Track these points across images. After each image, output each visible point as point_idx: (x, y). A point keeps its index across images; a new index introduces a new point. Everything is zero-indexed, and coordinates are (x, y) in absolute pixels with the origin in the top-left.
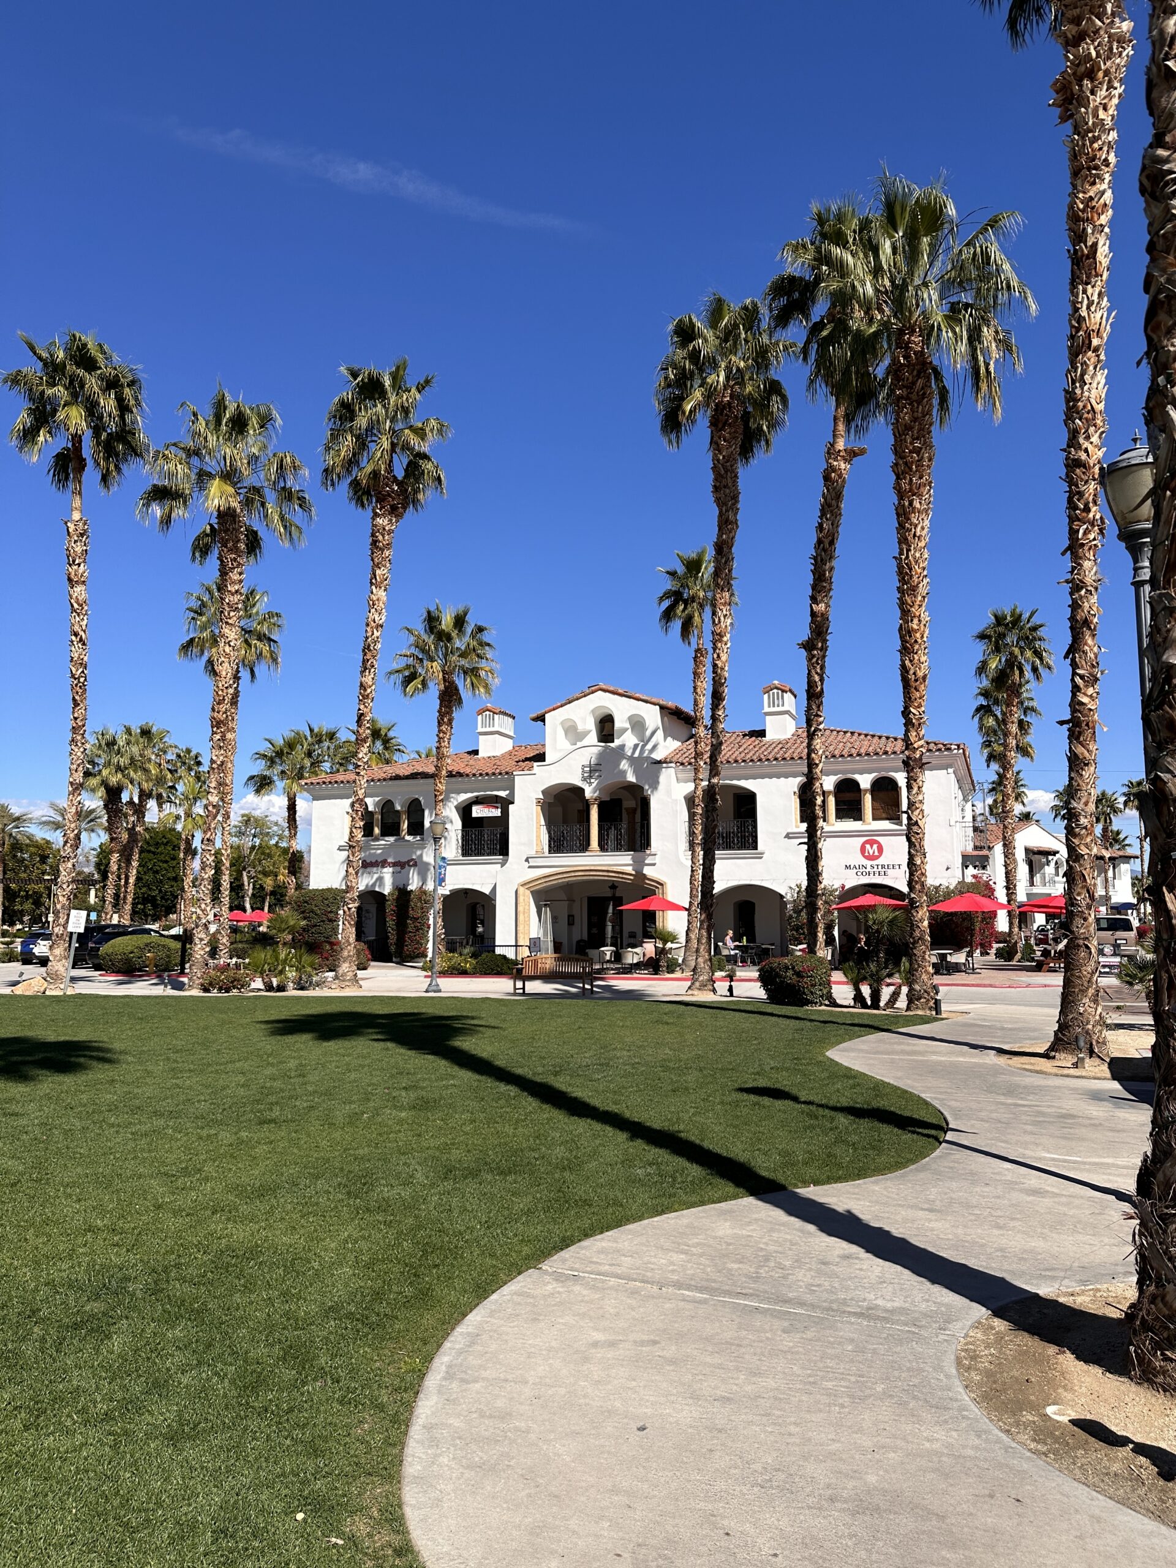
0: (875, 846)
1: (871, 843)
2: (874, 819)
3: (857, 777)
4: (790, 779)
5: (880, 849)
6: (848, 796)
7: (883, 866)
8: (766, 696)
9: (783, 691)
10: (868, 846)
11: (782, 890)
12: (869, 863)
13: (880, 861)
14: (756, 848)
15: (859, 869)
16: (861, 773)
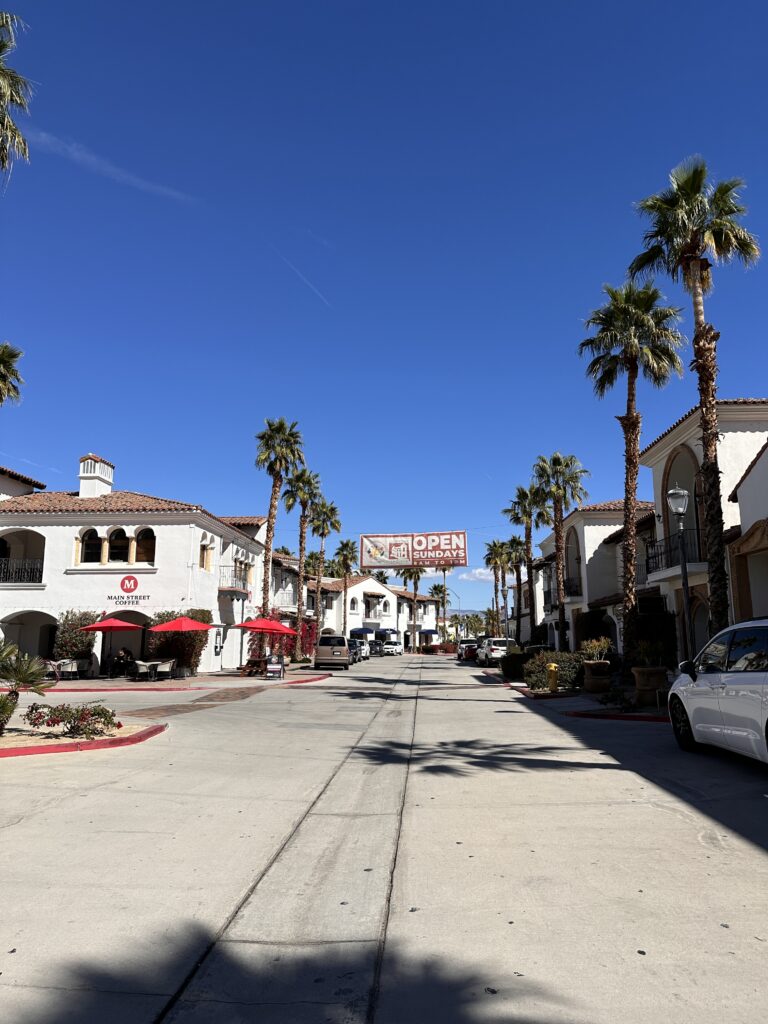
0: (132, 582)
1: (129, 579)
2: (137, 560)
3: (124, 527)
4: (74, 527)
5: (136, 584)
6: (119, 543)
7: (136, 597)
8: (82, 464)
9: (96, 461)
10: (127, 582)
11: (57, 616)
12: (125, 595)
13: (134, 593)
14: (41, 582)
15: (118, 600)
16: (128, 525)
